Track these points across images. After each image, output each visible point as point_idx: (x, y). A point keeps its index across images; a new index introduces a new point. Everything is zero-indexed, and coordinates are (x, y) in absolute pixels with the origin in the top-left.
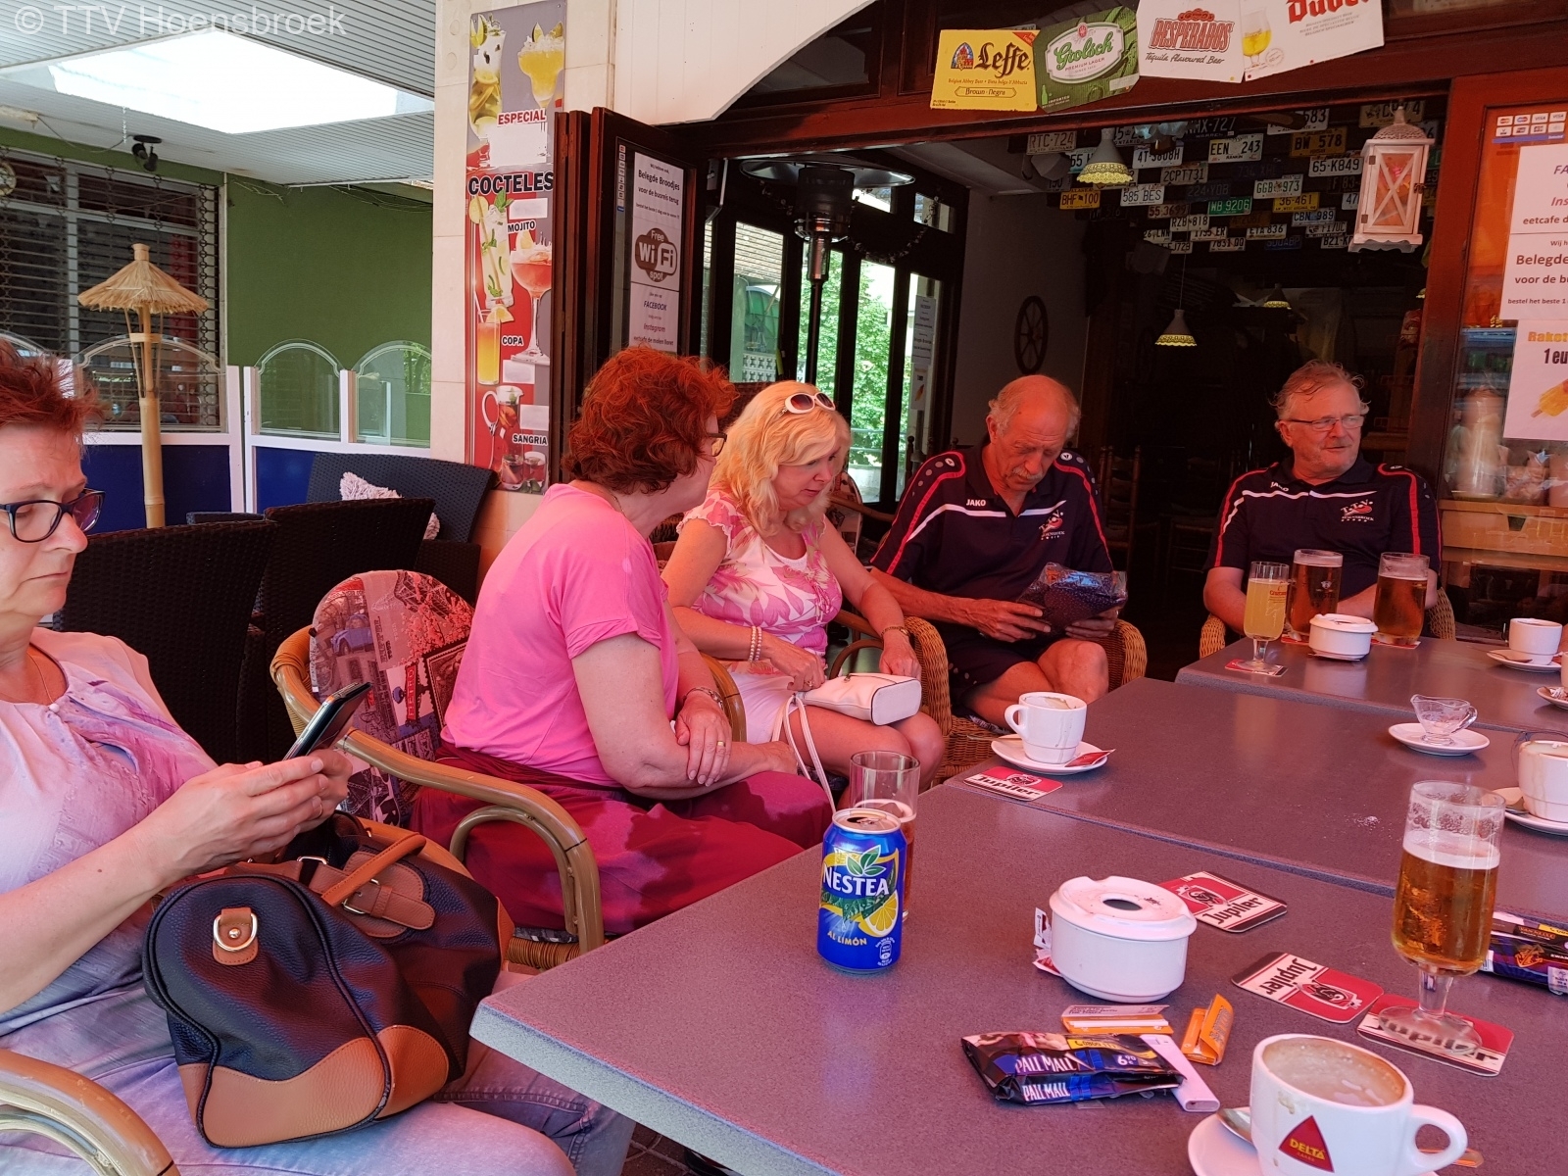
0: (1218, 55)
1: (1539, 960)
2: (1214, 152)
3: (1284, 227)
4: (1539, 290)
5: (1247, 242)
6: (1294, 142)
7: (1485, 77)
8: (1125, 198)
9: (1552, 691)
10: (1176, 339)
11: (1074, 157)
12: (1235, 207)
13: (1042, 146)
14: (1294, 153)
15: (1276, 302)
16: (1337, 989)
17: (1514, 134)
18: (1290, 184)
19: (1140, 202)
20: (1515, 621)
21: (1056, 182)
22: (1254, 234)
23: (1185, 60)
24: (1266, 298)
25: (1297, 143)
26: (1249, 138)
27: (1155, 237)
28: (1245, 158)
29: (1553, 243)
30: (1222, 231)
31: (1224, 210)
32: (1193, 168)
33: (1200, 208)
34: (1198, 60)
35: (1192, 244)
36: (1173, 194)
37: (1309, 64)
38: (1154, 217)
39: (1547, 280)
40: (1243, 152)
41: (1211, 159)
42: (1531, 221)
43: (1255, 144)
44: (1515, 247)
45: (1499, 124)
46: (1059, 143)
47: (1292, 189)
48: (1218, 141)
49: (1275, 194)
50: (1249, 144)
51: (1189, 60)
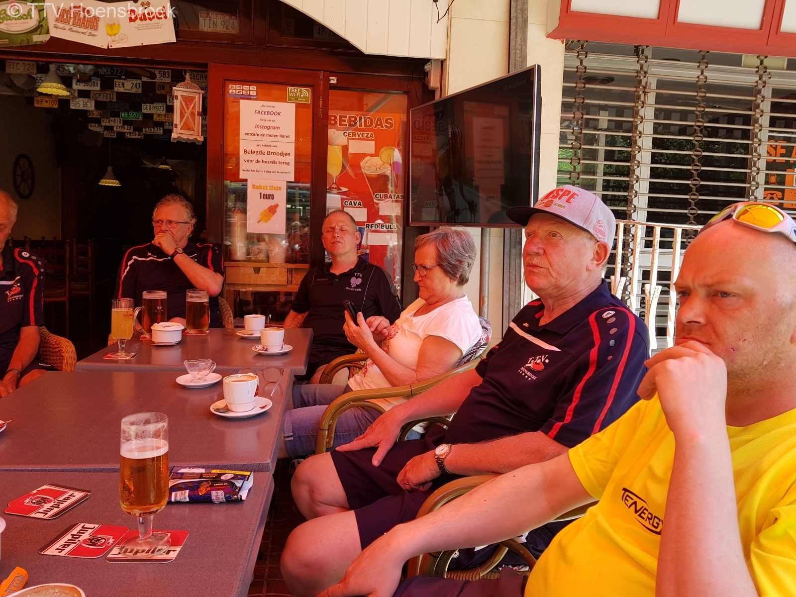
0: (93, 32)
1: (208, 489)
2: (117, 86)
3: (162, 129)
4: (254, 166)
5: (144, 134)
6: (157, 86)
7: (222, 65)
8: (73, 105)
9: (257, 347)
10: (109, 182)
11: (38, 78)
12: (134, 116)
13: (15, 69)
14: (158, 92)
15: (164, 166)
16: (102, 536)
17: (237, 93)
18: (159, 107)
19: (81, 108)
20: (246, 317)
21: (29, 90)
22: (147, 131)
23: (76, 32)
24: (159, 164)
25: (159, 87)
26: (135, 81)
27: (93, 127)
28: (134, 91)
29: (258, 145)
30: (130, 128)
31: (128, 117)
32: (107, 92)
33: (116, 115)
34: (83, 33)
35: (115, 133)
36: (98, 105)
37: (141, 45)
38: (91, 116)
39: (258, 161)
40: (132, 88)
41: (116, 89)
42: (248, 134)
43: (138, 85)
44: (243, 145)
45: (230, 88)
46: (26, 69)
47: (161, 110)
48: (118, 81)
49: (152, 111)
50: (135, 84)
51: (78, 32)
